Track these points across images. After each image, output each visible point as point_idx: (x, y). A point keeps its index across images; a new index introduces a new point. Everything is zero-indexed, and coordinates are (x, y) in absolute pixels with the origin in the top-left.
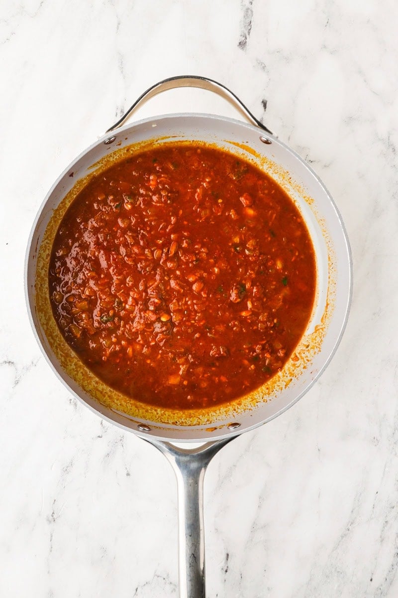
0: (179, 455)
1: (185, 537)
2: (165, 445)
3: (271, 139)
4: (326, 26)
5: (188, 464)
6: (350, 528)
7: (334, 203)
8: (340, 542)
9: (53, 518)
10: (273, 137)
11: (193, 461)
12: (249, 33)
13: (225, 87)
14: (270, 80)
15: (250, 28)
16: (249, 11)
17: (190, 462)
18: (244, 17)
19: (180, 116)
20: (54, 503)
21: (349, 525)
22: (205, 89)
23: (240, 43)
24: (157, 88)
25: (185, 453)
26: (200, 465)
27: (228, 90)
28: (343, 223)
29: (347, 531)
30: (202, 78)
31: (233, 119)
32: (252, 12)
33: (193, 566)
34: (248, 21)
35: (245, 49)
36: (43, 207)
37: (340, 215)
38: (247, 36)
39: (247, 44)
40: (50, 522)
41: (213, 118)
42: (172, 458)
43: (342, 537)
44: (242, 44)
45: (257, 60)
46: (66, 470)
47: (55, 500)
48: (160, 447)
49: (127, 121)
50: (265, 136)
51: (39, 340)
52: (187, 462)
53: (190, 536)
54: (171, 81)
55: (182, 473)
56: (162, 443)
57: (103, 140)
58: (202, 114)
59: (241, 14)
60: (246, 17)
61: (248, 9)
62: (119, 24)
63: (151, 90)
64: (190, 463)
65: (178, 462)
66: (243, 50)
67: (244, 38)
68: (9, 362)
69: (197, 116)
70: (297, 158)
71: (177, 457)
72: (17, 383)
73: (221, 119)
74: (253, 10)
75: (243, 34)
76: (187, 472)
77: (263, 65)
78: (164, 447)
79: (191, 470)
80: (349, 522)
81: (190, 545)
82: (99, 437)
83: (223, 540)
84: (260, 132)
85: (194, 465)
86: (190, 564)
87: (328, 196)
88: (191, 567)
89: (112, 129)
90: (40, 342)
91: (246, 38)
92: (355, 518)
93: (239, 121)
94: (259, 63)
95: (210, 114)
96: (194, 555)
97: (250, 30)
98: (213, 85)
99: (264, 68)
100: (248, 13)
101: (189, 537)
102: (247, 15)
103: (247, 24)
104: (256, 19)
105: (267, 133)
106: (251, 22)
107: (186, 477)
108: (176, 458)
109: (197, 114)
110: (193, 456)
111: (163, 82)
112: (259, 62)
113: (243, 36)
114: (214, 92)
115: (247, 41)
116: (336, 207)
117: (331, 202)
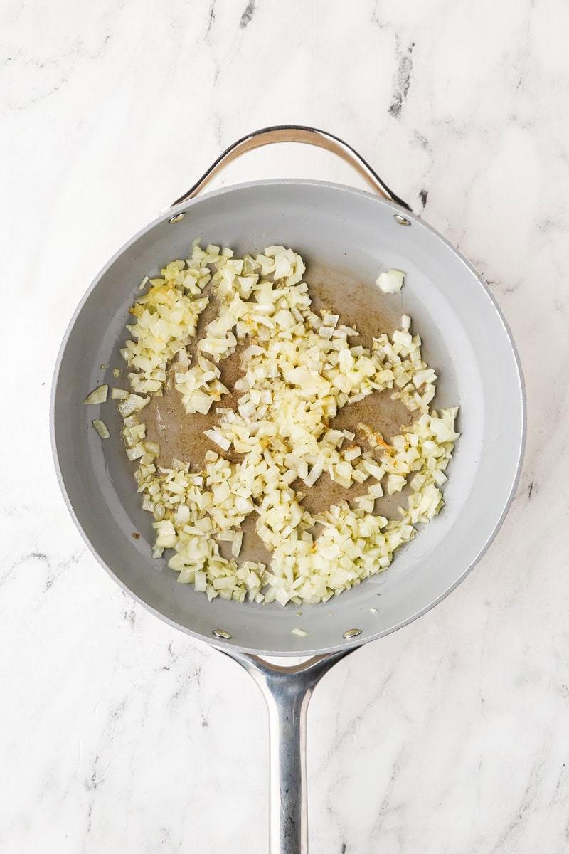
0: (272, 676)
1: (279, 793)
2: (251, 660)
3: (409, 218)
4: (517, 88)
5: (285, 687)
6: (523, 814)
7: (500, 312)
8: (507, 834)
9: (93, 783)
10: (413, 216)
11: (292, 684)
12: (405, 93)
13: (343, 143)
14: (433, 162)
15: (407, 85)
16: (407, 61)
17: (288, 684)
18: (400, 69)
19: (278, 183)
20: (96, 762)
21: (523, 809)
22: (315, 145)
23: (392, 107)
24: (244, 144)
25: (280, 671)
26: (301, 690)
27: (349, 147)
28: (513, 342)
29: (519, 820)
30: (311, 128)
31: (355, 189)
32: (411, 62)
33: (289, 835)
34: (405, 76)
35: (399, 116)
36: (79, 312)
37: (510, 329)
38: (403, 98)
39: (402, 109)
40: (89, 788)
41: (327, 186)
42: (261, 678)
43: (511, 827)
44: (395, 110)
45: (416, 133)
46: (115, 715)
47: (97, 757)
48: (244, 662)
49: (203, 190)
50: (402, 213)
51: (70, 505)
52: (283, 684)
53: (287, 792)
54: (265, 133)
55: (276, 702)
56: (247, 657)
57: (166, 217)
58: (310, 181)
59: (394, 66)
60: (402, 70)
61: (405, 59)
62: (218, 73)
63: (237, 146)
64: (288, 686)
65: (271, 685)
66: (396, 117)
67: (398, 100)
68: (40, 555)
69: (303, 183)
70: (448, 246)
71: (270, 677)
72: (49, 585)
73: (338, 188)
74: (413, 60)
75: (396, 94)
76: (284, 699)
77: (424, 141)
78: (250, 662)
79: (289, 697)
80: (522, 806)
81: (286, 804)
82: (165, 668)
83: (339, 824)
84: (393, 208)
85: (293, 690)
86: (286, 832)
87: (492, 302)
88: (288, 838)
89: (179, 201)
90: (71, 508)
91: (401, 100)
92: (531, 800)
93: (364, 191)
94: (418, 138)
95: (322, 182)
96: (291, 819)
97: (407, 88)
98: (327, 140)
99: (425, 144)
100: (405, 64)
101: (284, 793)
102: (403, 67)
103: (404, 81)
104: (416, 74)
105: (404, 209)
106: (408, 78)
107: (282, 706)
108: (268, 679)
109: (304, 180)
110: (293, 677)
111: (254, 134)
112: (417, 135)
113: (397, 98)
114: (328, 149)
115: (402, 104)
116: (503, 317)
117: (497, 311)
